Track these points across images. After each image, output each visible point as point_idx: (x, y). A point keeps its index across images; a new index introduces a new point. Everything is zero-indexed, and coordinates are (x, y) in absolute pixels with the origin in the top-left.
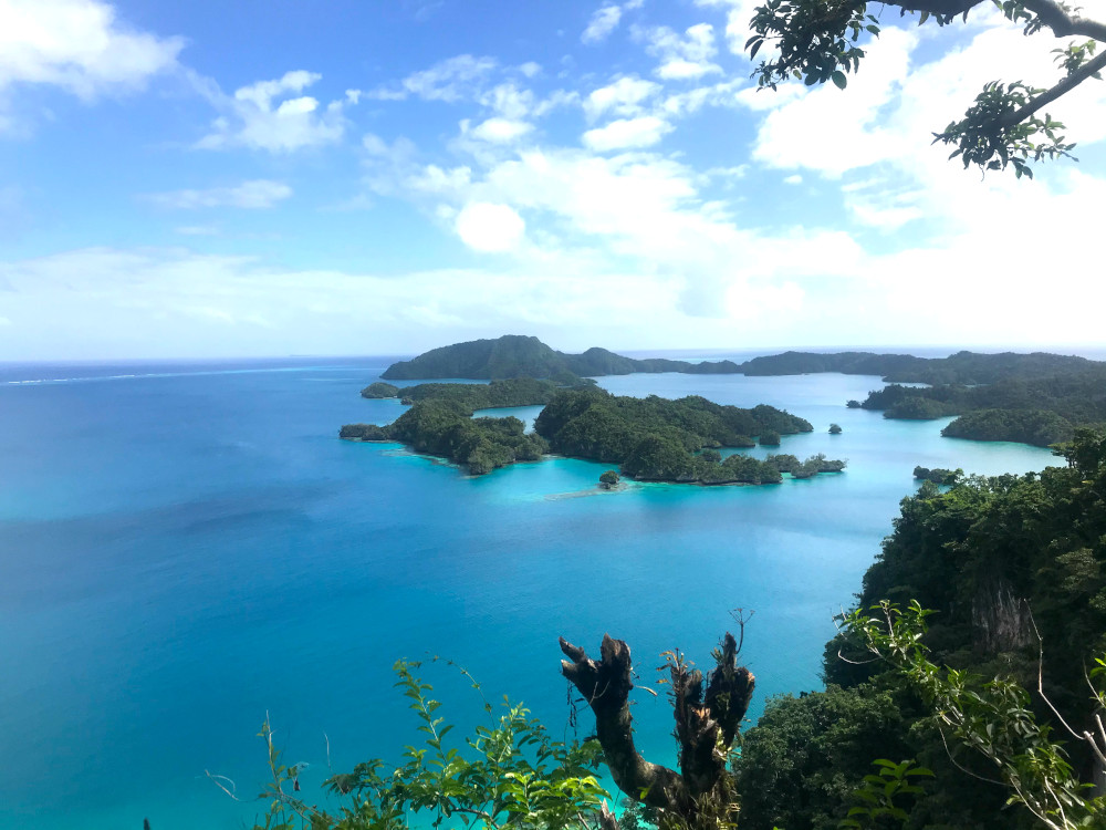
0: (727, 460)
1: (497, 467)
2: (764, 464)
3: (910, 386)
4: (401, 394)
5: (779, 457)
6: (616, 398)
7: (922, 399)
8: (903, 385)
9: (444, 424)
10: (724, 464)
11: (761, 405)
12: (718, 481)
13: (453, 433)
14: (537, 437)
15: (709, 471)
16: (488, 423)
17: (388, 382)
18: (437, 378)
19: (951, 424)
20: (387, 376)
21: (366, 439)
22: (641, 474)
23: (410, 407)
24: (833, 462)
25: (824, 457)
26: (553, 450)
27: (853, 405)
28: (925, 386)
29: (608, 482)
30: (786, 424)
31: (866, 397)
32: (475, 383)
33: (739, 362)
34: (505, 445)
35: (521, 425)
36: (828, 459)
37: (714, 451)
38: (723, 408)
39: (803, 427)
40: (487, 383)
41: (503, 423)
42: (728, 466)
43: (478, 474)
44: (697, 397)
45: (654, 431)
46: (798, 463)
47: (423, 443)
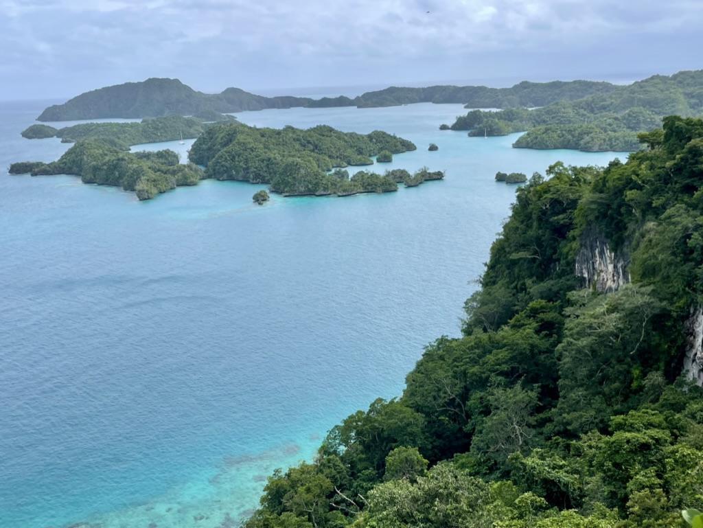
0: (354, 176)
1: (161, 192)
2: (384, 178)
3: (487, 110)
4: (60, 134)
5: (394, 171)
6: (257, 129)
7: (497, 120)
8: (482, 110)
9: (107, 158)
10: (352, 180)
11: (376, 131)
12: (347, 193)
13: (114, 166)
14: (194, 166)
15: (341, 186)
16: (147, 156)
17: (46, 124)
18: (90, 118)
19: (520, 138)
20: (41, 118)
21: (34, 174)
22: (287, 192)
23: (72, 145)
24: (434, 174)
25: (428, 169)
26: (209, 176)
27: (444, 128)
28: (498, 110)
29: (260, 199)
30: (396, 146)
31: (454, 121)
32: (129, 121)
33: (352, 97)
34: (165, 173)
35: (176, 157)
36: (431, 171)
37: (343, 170)
38: (346, 135)
39: (408, 147)
40: (139, 121)
41: (160, 155)
42: (356, 181)
43: (145, 199)
44: (324, 126)
45: (293, 156)
46: (409, 176)
47: (89, 176)
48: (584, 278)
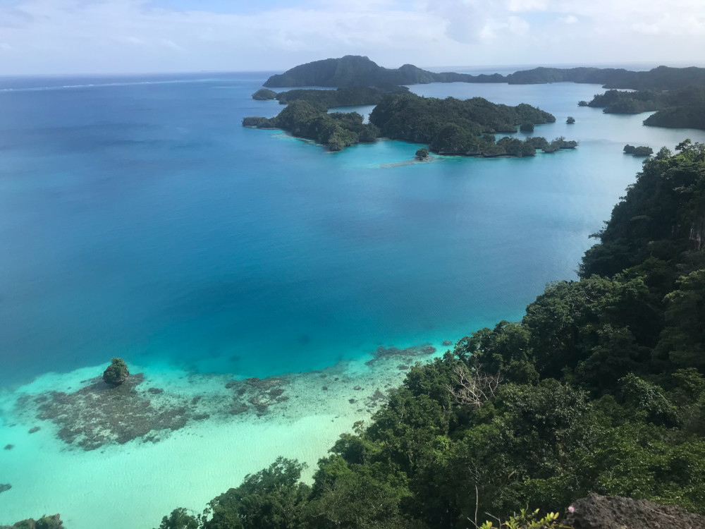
0: (500, 141)
1: (347, 146)
2: (525, 143)
3: (623, 91)
4: (279, 97)
5: (535, 139)
6: (426, 99)
7: (632, 99)
8: (618, 90)
9: (311, 117)
10: (498, 143)
11: (523, 104)
12: (492, 154)
13: (317, 123)
14: (373, 126)
15: (489, 148)
16: (339, 116)
17: (270, 89)
18: (301, 86)
19: (651, 116)
20: (267, 84)
21: (260, 127)
22: (443, 150)
23: (285, 106)
24: (570, 142)
25: (564, 138)
26: (382, 135)
27: (582, 104)
28: (633, 91)
29: (421, 156)
30: (538, 117)
31: (592, 99)
32: (328, 89)
33: (505, 74)
34: (352, 131)
35: (361, 118)
36: (567, 140)
37: (491, 135)
38: (497, 106)
39: (549, 119)
40: (335, 89)
41: (349, 116)
42: (500, 145)
43: (336, 150)
44: (479, 98)
45: (452, 122)
46: (546, 143)
47: (298, 130)
48: (697, 242)
